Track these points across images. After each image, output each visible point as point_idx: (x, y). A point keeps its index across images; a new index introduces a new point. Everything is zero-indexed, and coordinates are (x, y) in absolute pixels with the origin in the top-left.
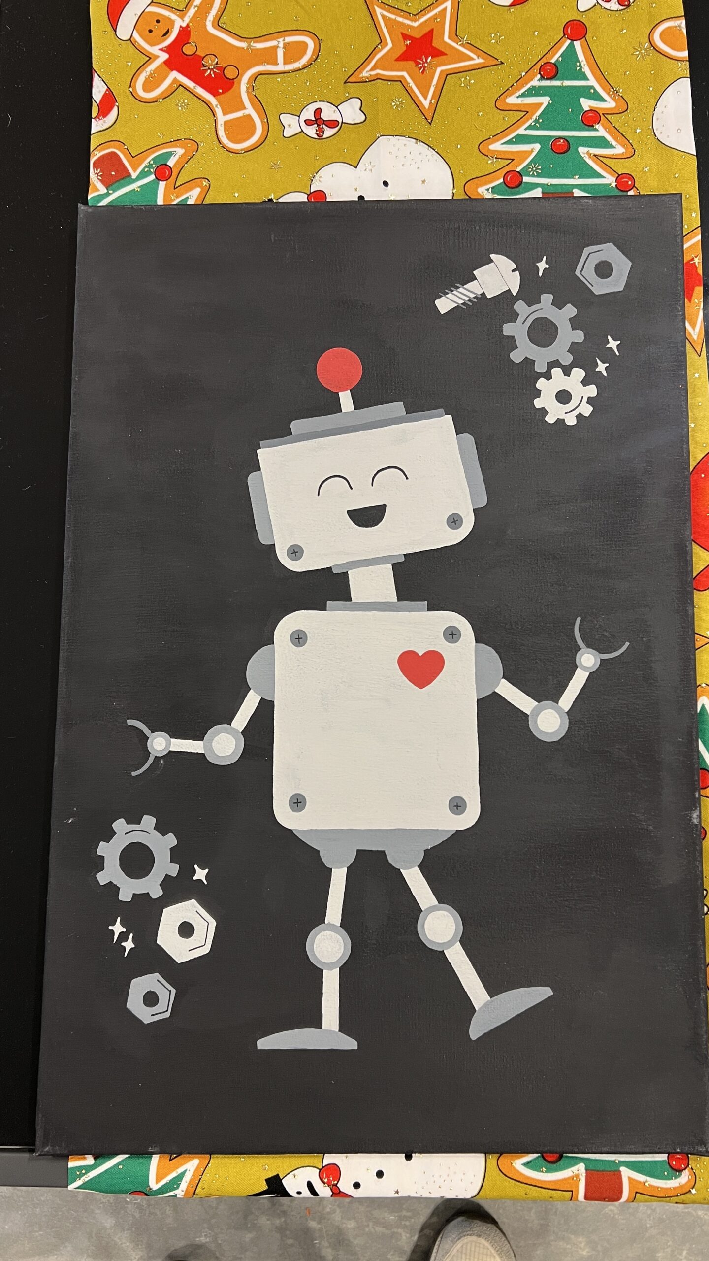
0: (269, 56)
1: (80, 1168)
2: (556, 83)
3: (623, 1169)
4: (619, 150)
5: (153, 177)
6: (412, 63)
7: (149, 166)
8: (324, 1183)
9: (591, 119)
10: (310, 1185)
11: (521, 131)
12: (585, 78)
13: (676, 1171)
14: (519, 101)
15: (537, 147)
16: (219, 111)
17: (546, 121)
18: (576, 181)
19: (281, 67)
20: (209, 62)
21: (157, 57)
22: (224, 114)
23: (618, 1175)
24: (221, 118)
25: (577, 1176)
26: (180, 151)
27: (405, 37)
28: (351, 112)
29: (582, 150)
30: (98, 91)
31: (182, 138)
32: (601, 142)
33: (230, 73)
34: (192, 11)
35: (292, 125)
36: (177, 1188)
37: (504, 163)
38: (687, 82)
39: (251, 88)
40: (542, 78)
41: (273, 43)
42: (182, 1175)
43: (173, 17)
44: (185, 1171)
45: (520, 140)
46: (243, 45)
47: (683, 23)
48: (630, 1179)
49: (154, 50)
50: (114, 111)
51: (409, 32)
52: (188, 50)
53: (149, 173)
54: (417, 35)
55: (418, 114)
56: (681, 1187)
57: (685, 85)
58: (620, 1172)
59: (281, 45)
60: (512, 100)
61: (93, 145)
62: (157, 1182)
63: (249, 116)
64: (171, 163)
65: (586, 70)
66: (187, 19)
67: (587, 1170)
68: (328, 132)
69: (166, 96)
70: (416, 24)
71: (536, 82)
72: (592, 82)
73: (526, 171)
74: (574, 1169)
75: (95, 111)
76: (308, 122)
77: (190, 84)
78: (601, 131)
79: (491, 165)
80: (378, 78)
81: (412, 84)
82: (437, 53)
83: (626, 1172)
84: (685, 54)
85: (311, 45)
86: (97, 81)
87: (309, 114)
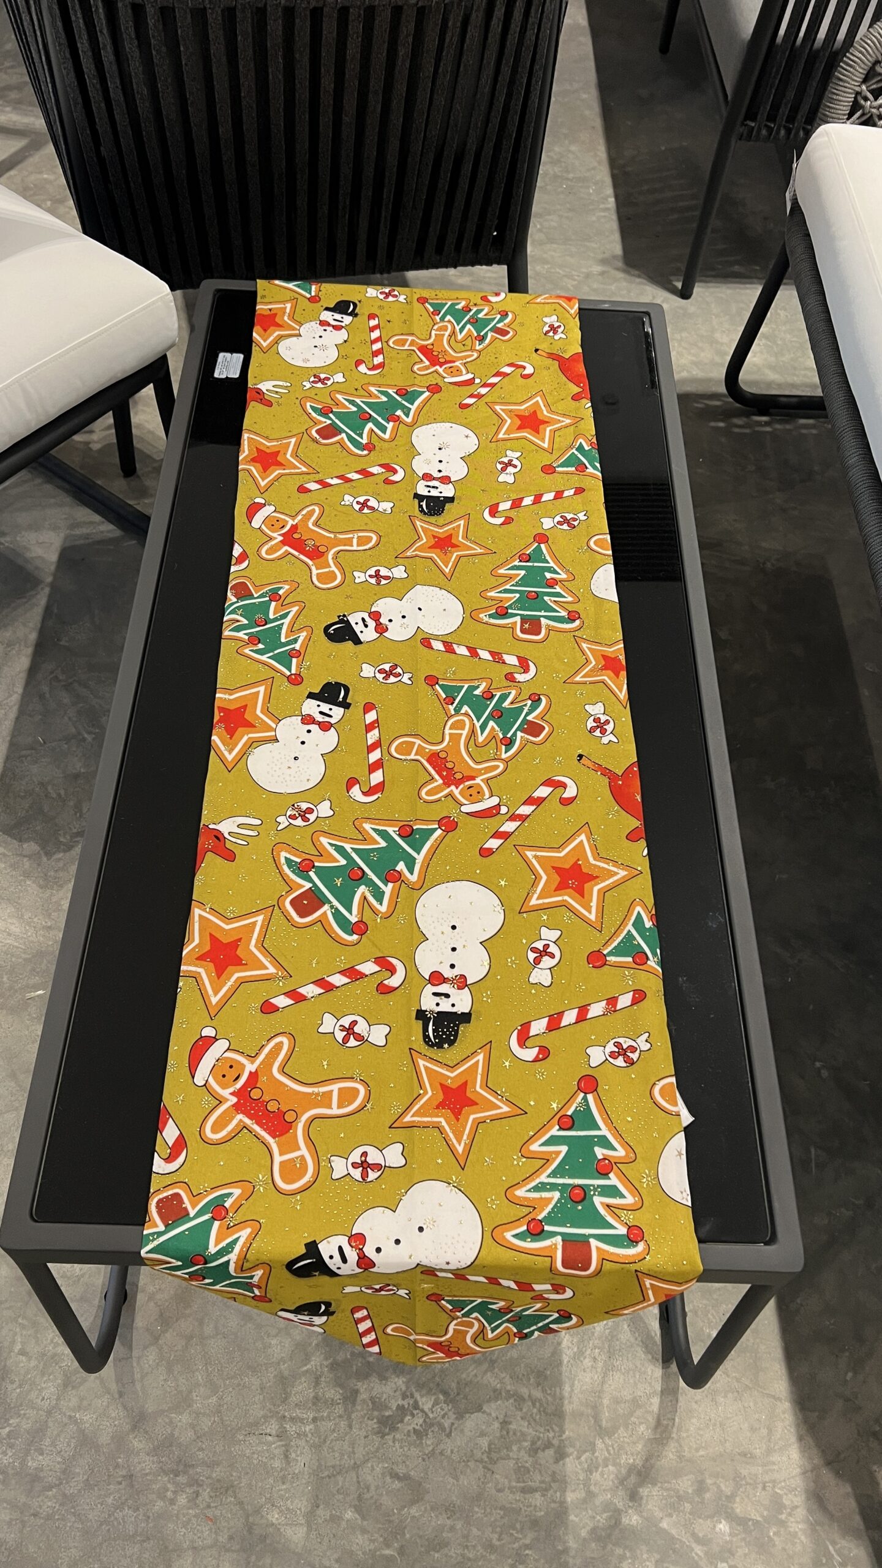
0: (349, 542)
1: (153, 1234)
2: (528, 564)
3: (591, 1240)
4: (570, 599)
5: (268, 599)
6: (439, 550)
7: (267, 593)
8: (352, 1247)
9: (552, 583)
10: (340, 1249)
11: (508, 587)
12: (548, 563)
13: (633, 1241)
14: (507, 572)
15: (518, 595)
16: (313, 568)
17: (523, 582)
18: (543, 613)
19: (355, 548)
20: (310, 543)
21: (275, 538)
22: (317, 569)
23: (588, 1243)
24: (315, 572)
25: (556, 1245)
26: (287, 587)
27: (434, 537)
28: (399, 572)
29: (546, 598)
30: (237, 551)
31: (289, 579)
32: (559, 595)
33: (322, 549)
34: (300, 517)
35: (360, 577)
36: (232, 1251)
37: (495, 602)
38: (611, 568)
39: (335, 558)
40: (520, 561)
41: (351, 536)
42: (237, 1239)
43: (287, 519)
44: (238, 1238)
45: (506, 591)
46: (332, 536)
47: (608, 537)
48: (598, 1248)
49: (275, 535)
50: (246, 563)
51: (437, 535)
52: (296, 536)
53: (266, 597)
54: (442, 536)
55: (442, 576)
56: (639, 1254)
57: (610, 569)
58: (589, 1242)
59: (356, 536)
60: (502, 571)
61: (231, 578)
62: (216, 1245)
63: (333, 572)
64: (281, 592)
65: (548, 558)
66: (296, 521)
67: (563, 1240)
68: (383, 582)
69: (280, 558)
70: (441, 531)
71: (517, 563)
72: (552, 564)
73: (510, 607)
74: (553, 1240)
75: (234, 561)
76: (370, 576)
77: (296, 553)
78: (558, 589)
79: (487, 603)
80: (416, 556)
81: (438, 560)
82: (454, 546)
83: (594, 1243)
84: (610, 552)
85: (375, 538)
86: (236, 546)
87: (372, 572)
